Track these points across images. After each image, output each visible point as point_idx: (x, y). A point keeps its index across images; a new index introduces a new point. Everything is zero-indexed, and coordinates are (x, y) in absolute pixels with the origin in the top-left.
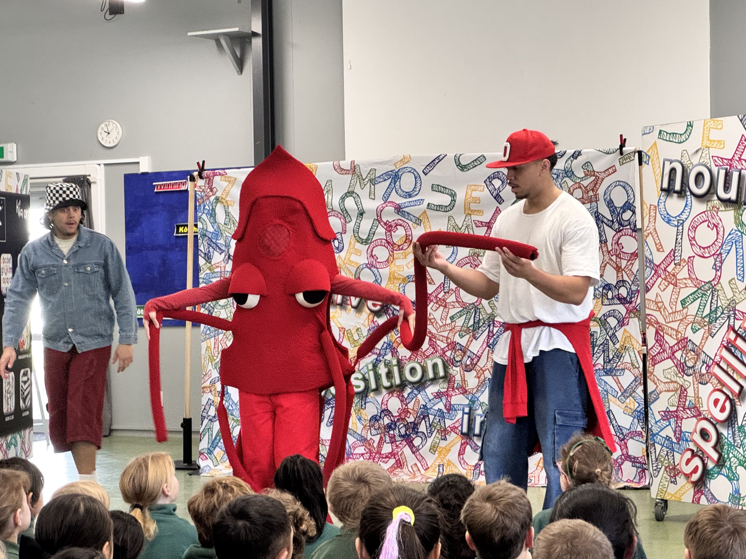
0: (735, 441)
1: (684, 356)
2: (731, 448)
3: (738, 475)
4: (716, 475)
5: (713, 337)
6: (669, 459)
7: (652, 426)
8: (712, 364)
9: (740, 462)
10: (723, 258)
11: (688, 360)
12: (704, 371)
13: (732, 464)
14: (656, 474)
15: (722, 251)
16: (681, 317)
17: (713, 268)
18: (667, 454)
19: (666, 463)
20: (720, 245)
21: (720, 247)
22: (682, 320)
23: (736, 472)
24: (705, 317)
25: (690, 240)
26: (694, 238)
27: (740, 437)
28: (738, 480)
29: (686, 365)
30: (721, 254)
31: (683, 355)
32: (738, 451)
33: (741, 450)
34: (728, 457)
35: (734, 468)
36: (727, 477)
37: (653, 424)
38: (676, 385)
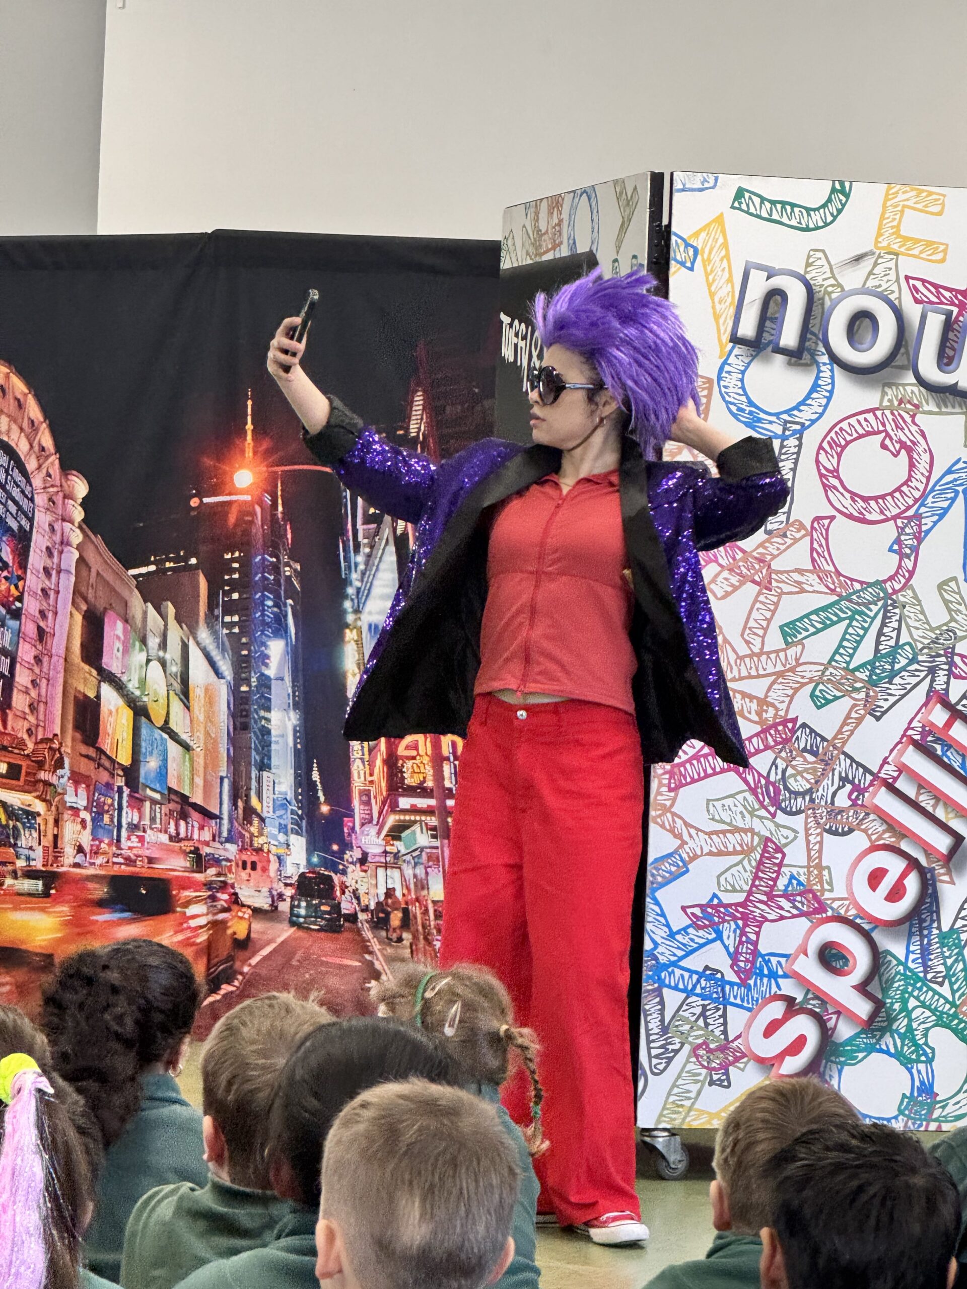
0: (926, 968)
1: (781, 764)
2: (914, 986)
3: (933, 1049)
4: (861, 1055)
5: (878, 719)
6: (707, 1025)
7: (656, 945)
8: (871, 784)
9: (939, 1018)
10: (924, 528)
11: (792, 776)
12: (842, 801)
13: (915, 1025)
14: (661, 1067)
15: (923, 510)
16: (779, 668)
17: (891, 550)
18: (703, 1014)
19: (697, 1037)
20: (917, 494)
21: (916, 501)
22: (780, 674)
23: (926, 1044)
24: (857, 669)
25: (821, 476)
26: (835, 473)
27: (945, 958)
28: (930, 1061)
29: (786, 788)
30: (918, 516)
31: (779, 761)
32: (935, 992)
33: (945, 990)
34: (904, 1008)
35: (919, 1035)
36: (898, 1055)
37: (659, 940)
38: (747, 838)
